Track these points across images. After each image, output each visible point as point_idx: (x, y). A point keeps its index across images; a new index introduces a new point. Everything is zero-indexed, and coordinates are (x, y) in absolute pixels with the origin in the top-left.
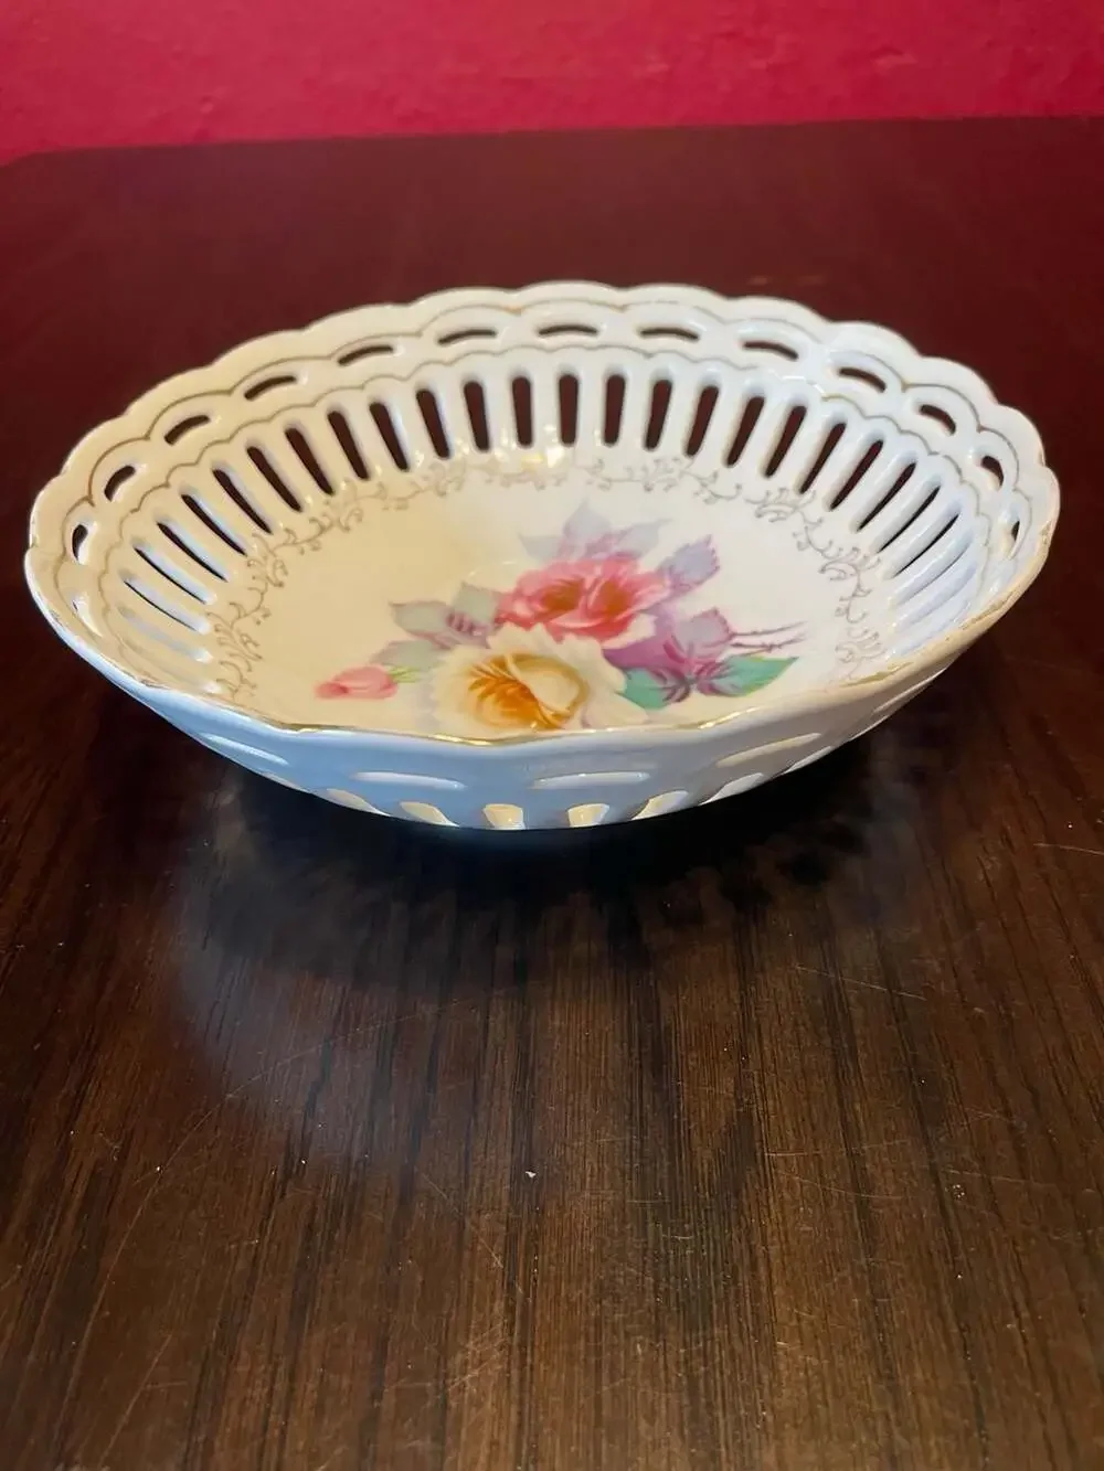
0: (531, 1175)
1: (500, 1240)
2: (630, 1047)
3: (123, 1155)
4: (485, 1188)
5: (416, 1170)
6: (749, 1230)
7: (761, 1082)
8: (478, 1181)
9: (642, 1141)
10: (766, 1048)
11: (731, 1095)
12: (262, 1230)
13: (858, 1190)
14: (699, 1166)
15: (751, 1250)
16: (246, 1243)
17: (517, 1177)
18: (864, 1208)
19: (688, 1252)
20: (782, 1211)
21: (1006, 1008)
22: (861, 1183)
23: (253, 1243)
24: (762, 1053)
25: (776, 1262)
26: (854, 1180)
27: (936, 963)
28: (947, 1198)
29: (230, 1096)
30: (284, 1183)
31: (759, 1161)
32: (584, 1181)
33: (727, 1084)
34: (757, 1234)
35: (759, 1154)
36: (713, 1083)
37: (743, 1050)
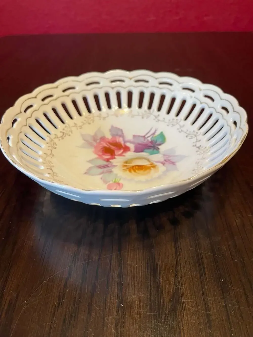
0: (122, 305)
1: (114, 324)
2: (148, 269)
3: (17, 298)
4: (110, 309)
5: (92, 303)
6: (179, 322)
7: (181, 280)
8: (108, 307)
9: (151, 296)
10: (182, 270)
11: (173, 283)
12: (52, 320)
13: (206, 311)
14: (165, 303)
15: (179, 328)
16: (48, 323)
17: (118, 306)
18: (208, 316)
19: (163, 328)
20: (187, 317)
21: (243, 260)
22: (207, 309)
23: (50, 323)
24: (181, 272)
25: (186, 331)
26: (206, 308)
27: (225, 247)
28: (229, 313)
29: (45, 281)
30: (58, 307)
31: (181, 302)
32: (136, 307)
33: (172, 281)
34: (181, 323)
35: (181, 300)
36: (169, 280)
37: (176, 271)
